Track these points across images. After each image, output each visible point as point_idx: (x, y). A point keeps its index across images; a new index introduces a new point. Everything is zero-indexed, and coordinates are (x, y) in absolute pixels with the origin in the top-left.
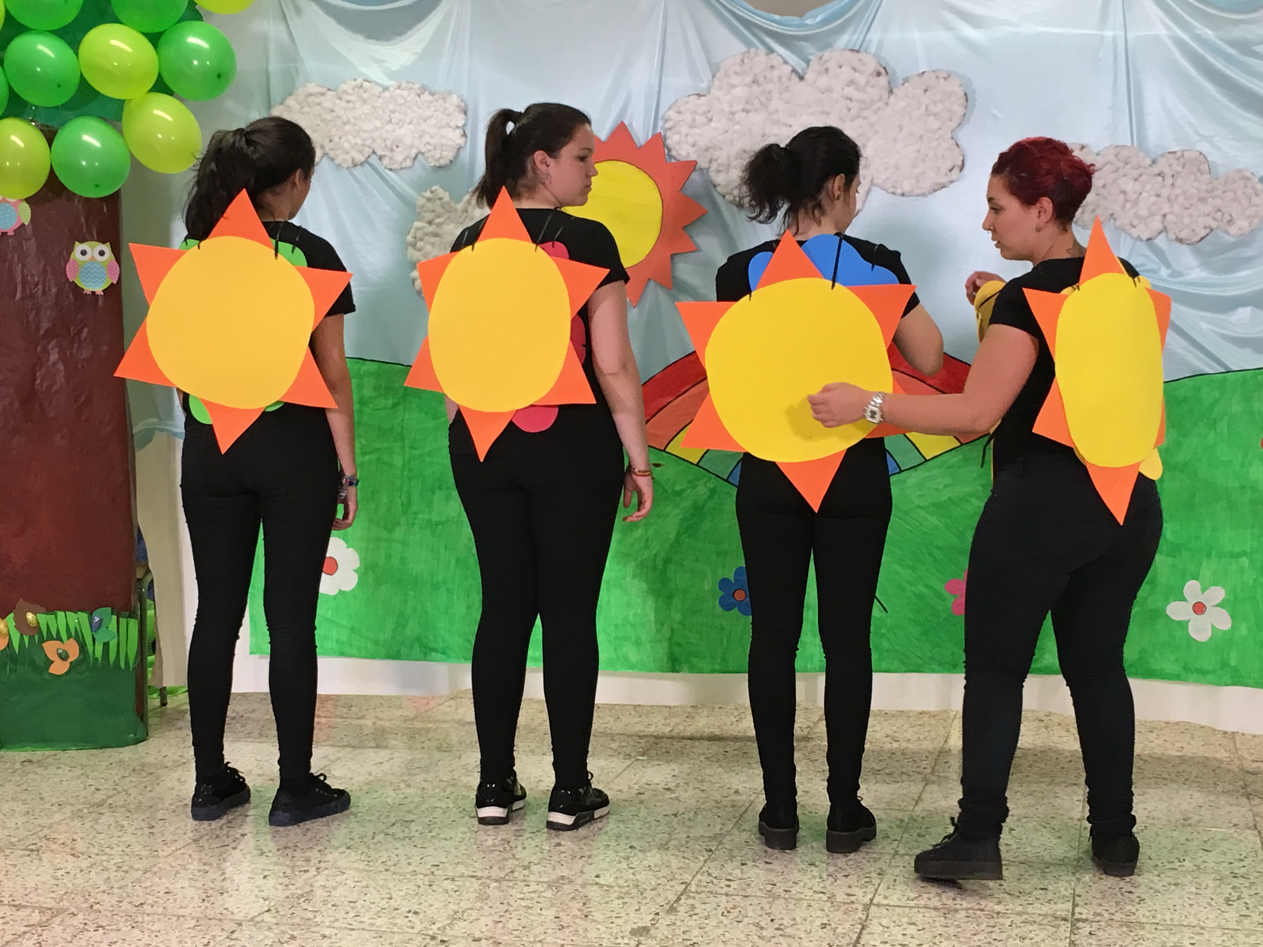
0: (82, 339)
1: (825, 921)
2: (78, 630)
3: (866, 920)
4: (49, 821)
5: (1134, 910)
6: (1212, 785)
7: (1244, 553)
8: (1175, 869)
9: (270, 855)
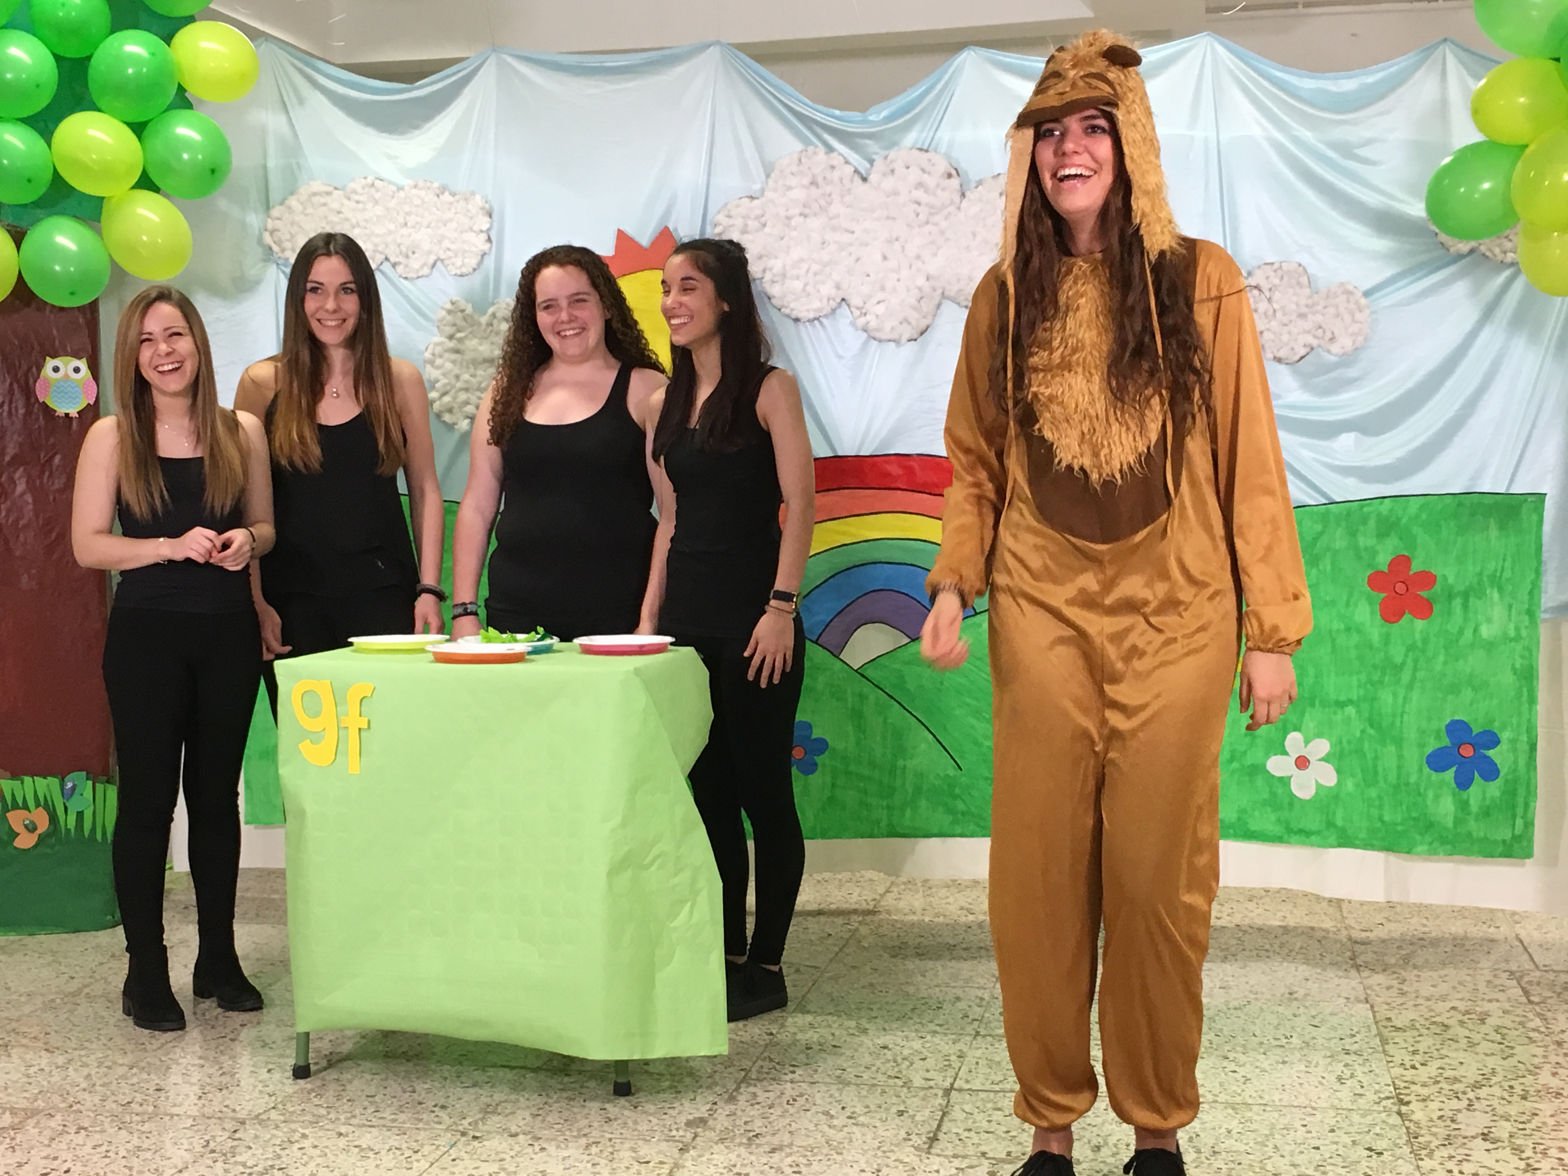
0: (54, 467)
1: (902, 1108)
2: (49, 799)
3: (947, 1106)
4: (17, 1014)
5: (1239, 1091)
6: (1318, 957)
7: (1350, 702)
8: (1283, 1046)
9: (274, 1046)
